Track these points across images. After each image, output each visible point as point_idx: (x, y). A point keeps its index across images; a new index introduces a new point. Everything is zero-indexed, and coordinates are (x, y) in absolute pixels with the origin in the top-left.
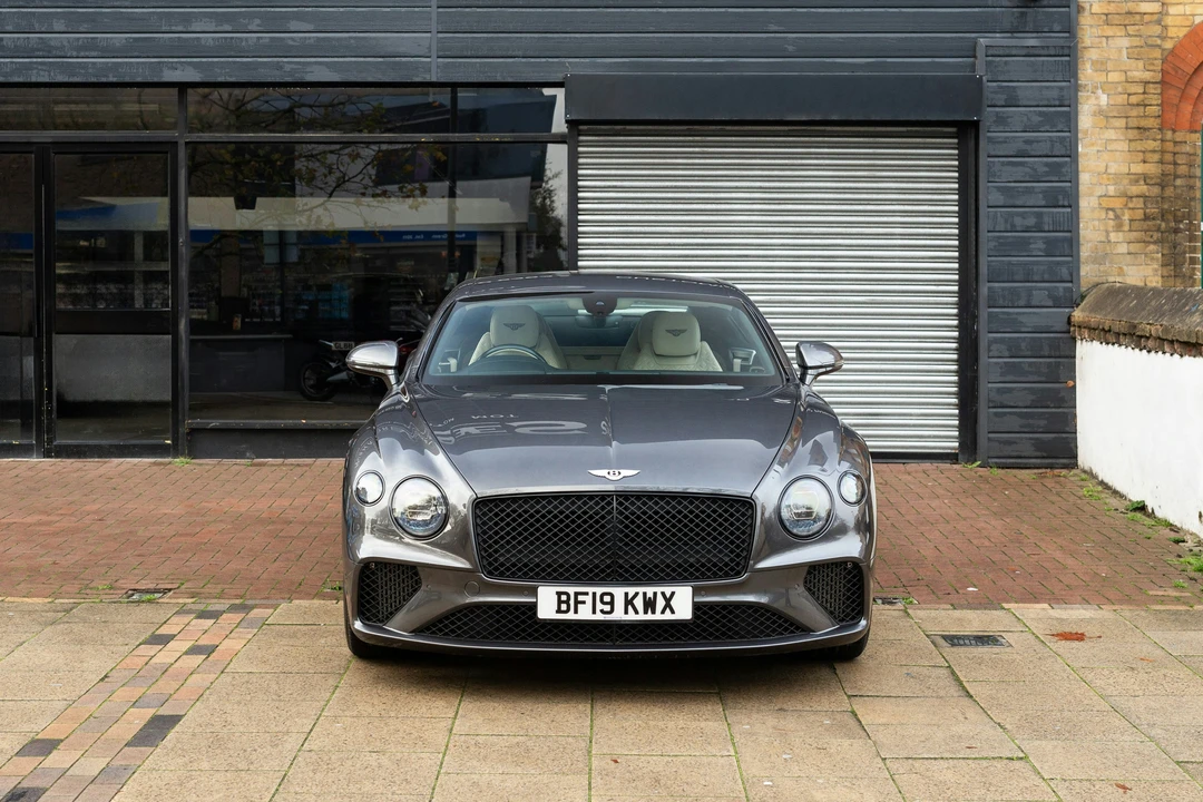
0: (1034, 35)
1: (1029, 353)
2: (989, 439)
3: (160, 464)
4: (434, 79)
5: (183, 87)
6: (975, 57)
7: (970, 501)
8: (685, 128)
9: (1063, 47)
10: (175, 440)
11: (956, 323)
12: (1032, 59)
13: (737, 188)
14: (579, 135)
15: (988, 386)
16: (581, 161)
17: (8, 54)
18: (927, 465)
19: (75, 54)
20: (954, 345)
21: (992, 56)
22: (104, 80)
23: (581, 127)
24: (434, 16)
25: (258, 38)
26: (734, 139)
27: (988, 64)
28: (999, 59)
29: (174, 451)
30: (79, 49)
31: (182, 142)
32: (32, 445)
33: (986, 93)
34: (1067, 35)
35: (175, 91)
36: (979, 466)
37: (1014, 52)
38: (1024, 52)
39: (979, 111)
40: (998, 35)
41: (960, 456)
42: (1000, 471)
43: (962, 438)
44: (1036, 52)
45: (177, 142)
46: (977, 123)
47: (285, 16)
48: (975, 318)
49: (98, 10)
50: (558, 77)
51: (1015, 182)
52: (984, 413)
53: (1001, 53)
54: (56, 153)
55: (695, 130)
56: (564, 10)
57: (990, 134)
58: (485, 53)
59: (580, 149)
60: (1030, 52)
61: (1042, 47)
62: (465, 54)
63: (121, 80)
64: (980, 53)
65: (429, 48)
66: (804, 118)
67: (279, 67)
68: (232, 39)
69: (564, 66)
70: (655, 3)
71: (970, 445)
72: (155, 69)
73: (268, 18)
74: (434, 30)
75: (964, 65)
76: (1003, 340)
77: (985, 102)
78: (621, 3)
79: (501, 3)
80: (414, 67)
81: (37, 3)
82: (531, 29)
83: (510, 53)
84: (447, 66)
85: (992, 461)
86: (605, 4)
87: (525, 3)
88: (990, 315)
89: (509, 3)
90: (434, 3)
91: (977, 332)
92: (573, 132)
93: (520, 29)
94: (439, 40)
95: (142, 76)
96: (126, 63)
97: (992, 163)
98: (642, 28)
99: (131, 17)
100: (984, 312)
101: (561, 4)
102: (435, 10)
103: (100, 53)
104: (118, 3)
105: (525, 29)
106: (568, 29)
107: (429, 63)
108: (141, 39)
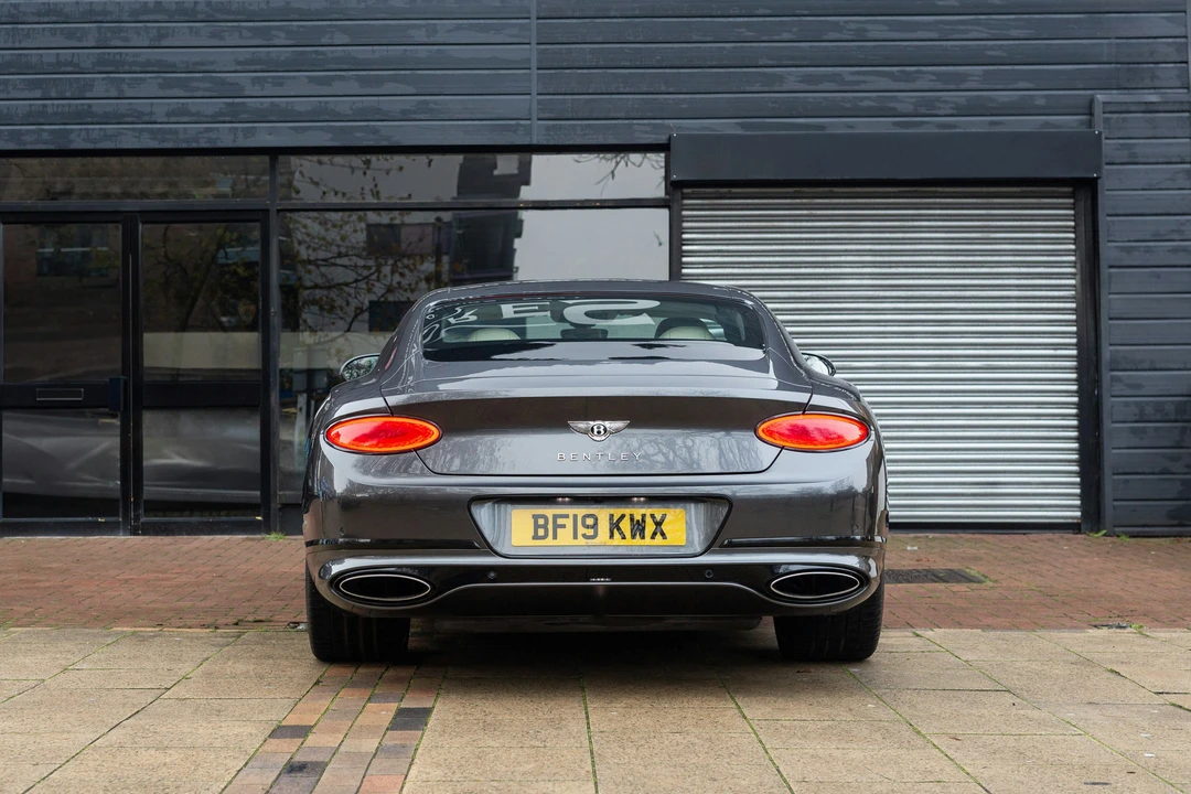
0: (1152, 91)
1: (1153, 418)
2: (1114, 508)
3: (253, 540)
4: (535, 142)
5: (274, 153)
6: (1091, 114)
7: (1120, 558)
8: (792, 190)
9: (1182, 103)
10: (267, 517)
11: (1075, 388)
12: (1149, 115)
13: (846, 251)
14: (683, 198)
15: (1112, 452)
16: (686, 224)
17: (95, 120)
18: (1049, 535)
19: (166, 120)
21: (1110, 112)
22: (194, 145)
23: (686, 191)
24: (535, 78)
25: (354, 102)
26: (842, 201)
27: (1106, 121)
28: (1117, 115)
29: (266, 527)
30: (168, 114)
31: (273, 210)
32: (119, 522)
33: (1104, 150)
34: (1186, 91)
35: (266, 159)
36: (1105, 535)
37: (1133, 108)
38: (1143, 108)
39: (1098, 168)
40: (1114, 92)
41: (1083, 526)
42: (1127, 540)
43: (1083, 508)
44: (1155, 108)
45: (268, 210)
46: (1095, 181)
47: (379, 81)
48: (1097, 382)
49: (189, 75)
50: (662, 139)
51: (1135, 241)
52: (1110, 482)
53: (1119, 109)
54: (143, 222)
55: (803, 192)
56: (667, 71)
57: (1108, 197)
58: (587, 115)
59: (684, 213)
60: (1149, 108)
61: (1162, 103)
62: (567, 116)
63: (214, 147)
64: (1098, 110)
65: (530, 110)
67: (375, 131)
68: (326, 103)
69: (668, 127)
70: (761, 63)
71: (1093, 516)
72: (248, 133)
73: (363, 81)
74: (534, 92)
75: (1082, 123)
76: (1127, 404)
77: (1104, 160)
78: (726, 63)
79: (602, 63)
80: (514, 129)
81: (127, 68)
82: (632, 90)
83: (612, 115)
84: (548, 128)
85: (1117, 529)
86: (709, 63)
87: (628, 64)
88: (1114, 379)
89: (611, 64)
90: (534, 64)
91: (1099, 398)
92: (677, 192)
93: (622, 90)
94: (539, 102)
95: (234, 141)
96: (217, 129)
97: (1113, 221)
98: (748, 89)
99: (223, 82)
100: (1106, 376)
101: (664, 64)
102: (535, 72)
103: (194, 119)
104: (210, 68)
105: (628, 90)
106: (672, 90)
107: (529, 126)
108: (233, 103)
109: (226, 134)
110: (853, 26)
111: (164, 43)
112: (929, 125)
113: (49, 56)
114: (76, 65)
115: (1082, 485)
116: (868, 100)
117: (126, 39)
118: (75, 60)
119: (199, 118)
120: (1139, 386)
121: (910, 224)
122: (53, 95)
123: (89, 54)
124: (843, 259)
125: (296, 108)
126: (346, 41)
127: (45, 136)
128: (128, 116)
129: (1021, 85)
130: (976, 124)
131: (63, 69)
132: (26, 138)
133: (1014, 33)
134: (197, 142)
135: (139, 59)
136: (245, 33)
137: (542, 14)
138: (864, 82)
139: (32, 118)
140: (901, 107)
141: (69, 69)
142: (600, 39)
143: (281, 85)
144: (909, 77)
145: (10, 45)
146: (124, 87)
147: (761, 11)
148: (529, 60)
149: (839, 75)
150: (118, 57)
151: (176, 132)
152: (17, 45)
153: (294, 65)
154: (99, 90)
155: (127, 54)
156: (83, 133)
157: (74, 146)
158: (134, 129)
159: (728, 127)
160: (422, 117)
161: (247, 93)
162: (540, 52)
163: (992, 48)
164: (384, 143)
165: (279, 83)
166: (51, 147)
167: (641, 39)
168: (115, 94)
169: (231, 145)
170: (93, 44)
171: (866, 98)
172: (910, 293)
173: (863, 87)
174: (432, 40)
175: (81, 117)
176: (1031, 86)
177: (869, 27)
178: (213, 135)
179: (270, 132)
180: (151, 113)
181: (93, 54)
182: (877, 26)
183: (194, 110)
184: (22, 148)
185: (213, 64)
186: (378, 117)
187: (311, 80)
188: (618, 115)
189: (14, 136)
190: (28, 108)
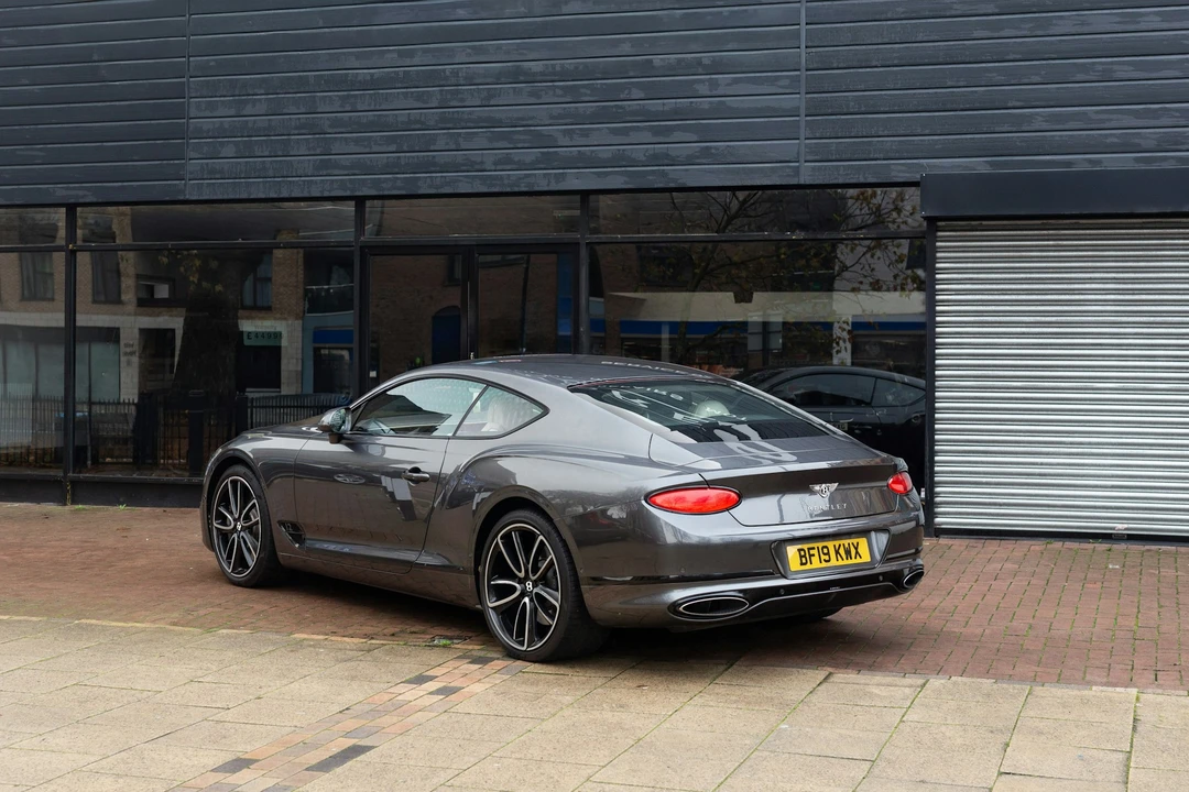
4: (803, 182)
5: (585, 195)
8: (1039, 222)
13: (1091, 279)
14: (938, 231)
16: (939, 255)
17: (438, 169)
19: (493, 168)
22: (516, 189)
23: (940, 224)
24: (803, 124)
25: (647, 149)
30: (495, 164)
31: (583, 243)
35: (578, 198)
45: (579, 243)
49: (512, 129)
50: (917, 177)
54: (480, 254)
55: (1050, 224)
56: (923, 114)
58: (849, 157)
59: (938, 244)
62: (831, 158)
63: (531, 190)
65: (798, 153)
66: (1155, 211)
67: (665, 174)
68: (624, 150)
69: (922, 166)
70: (1010, 105)
72: (560, 178)
73: (657, 131)
74: (802, 137)
78: (977, 105)
79: (864, 109)
80: (783, 171)
81: (463, 124)
82: (890, 133)
83: (872, 156)
84: (814, 168)
86: (962, 106)
87: (887, 109)
89: (871, 109)
90: (803, 112)
92: (931, 228)
93: (881, 133)
94: (806, 145)
95: (548, 185)
96: (535, 175)
98: (997, 129)
99: (540, 135)
101: (920, 108)
102: (803, 119)
103: (514, 167)
104: (530, 122)
105: (886, 133)
106: (927, 132)
107: (798, 167)
108: (548, 152)
109: (541, 179)
110: (1100, 68)
111: (492, 103)
113: (403, 115)
114: (423, 123)
116: (1113, 136)
117: (462, 100)
118: (423, 119)
119: (521, 166)
122: (405, 148)
123: (433, 113)
124: (1087, 286)
125: (600, 156)
126: (642, 96)
127: (399, 183)
128: (463, 165)
131: (413, 127)
132: (384, 185)
134: (519, 187)
135: (473, 117)
136: (559, 92)
137: (811, 67)
138: (1111, 120)
139: (389, 168)
140: (1145, 144)
141: (418, 126)
142: (863, 87)
143: (587, 136)
144: (1155, 114)
145: (372, 108)
146: (461, 140)
147: (1011, 57)
148: (799, 108)
149: (1085, 113)
150: (456, 116)
151: (501, 178)
152: (378, 108)
153: (598, 117)
154: (440, 144)
155: (463, 112)
156: (428, 180)
157: (421, 192)
158: (469, 176)
159: (979, 165)
160: (704, 161)
161: (560, 144)
162: (808, 100)
164: (672, 185)
165: (585, 133)
166: (404, 192)
167: (899, 86)
168: (453, 147)
169: (546, 189)
170: (437, 105)
171: (1111, 135)
172: (1152, 319)
173: (1108, 125)
174: (714, 93)
175: (428, 166)
177: (1115, 67)
178: (531, 180)
179: (578, 176)
180: (482, 163)
181: (437, 113)
182: (1123, 66)
183: (516, 159)
184: (381, 193)
185: (533, 118)
186: (666, 162)
187: (614, 132)
188: (876, 156)
189: (376, 183)
190: (385, 161)
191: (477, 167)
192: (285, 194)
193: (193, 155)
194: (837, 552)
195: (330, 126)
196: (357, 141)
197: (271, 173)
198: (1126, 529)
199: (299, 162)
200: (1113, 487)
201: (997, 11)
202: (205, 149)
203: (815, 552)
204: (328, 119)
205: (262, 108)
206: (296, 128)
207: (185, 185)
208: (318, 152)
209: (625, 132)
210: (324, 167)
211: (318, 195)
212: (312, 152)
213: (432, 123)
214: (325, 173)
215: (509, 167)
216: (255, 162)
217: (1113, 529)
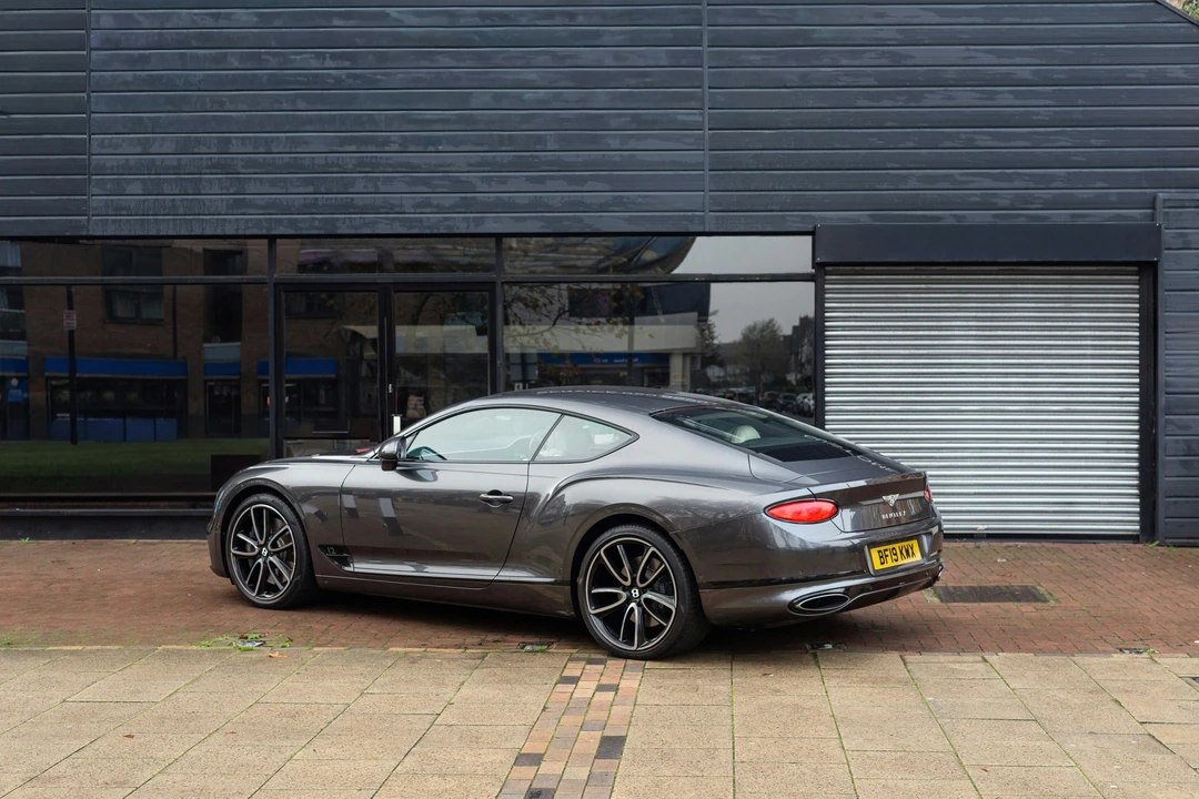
2: (1166, 523)
4: (707, 230)
5: (499, 237)
6: (1154, 208)
7: (1162, 573)
8: (913, 268)
11: (1137, 427)
14: (824, 275)
15: (1167, 479)
16: (827, 296)
17: (357, 210)
18: (1114, 544)
19: (412, 211)
20: (1136, 446)
21: (1169, 207)
22: (436, 231)
23: (828, 268)
24: (707, 178)
25: (563, 197)
26: (953, 277)
27: (1166, 214)
28: (1174, 210)
30: (415, 206)
31: (499, 282)
33: (1164, 238)
35: (493, 240)
36: (1158, 545)
37: (1187, 204)
38: (1195, 204)
39: (1158, 253)
40: (1173, 190)
41: (1141, 538)
42: (1175, 550)
43: (1142, 522)
45: (495, 283)
46: (1157, 262)
47: (585, 180)
48: (1154, 424)
49: (431, 175)
50: (810, 228)
52: (1163, 503)
53: (1176, 205)
54: (396, 292)
56: (813, 172)
57: (1167, 275)
58: (749, 208)
59: (827, 286)
62: (732, 208)
63: (449, 231)
64: (1159, 205)
65: (703, 204)
66: (1014, 260)
67: (580, 220)
68: (541, 197)
69: (814, 218)
70: (889, 166)
71: (1150, 528)
72: (478, 221)
73: (570, 180)
74: (707, 189)
75: (1145, 215)
76: (1177, 441)
77: (1163, 246)
78: (861, 166)
79: (761, 166)
80: (691, 219)
81: (381, 169)
82: (786, 188)
83: (769, 208)
84: (717, 218)
85: (1168, 541)
86: (847, 166)
87: (782, 167)
88: (1167, 421)
89: (768, 167)
90: (707, 167)
91: (1156, 435)
92: (821, 272)
93: (777, 188)
94: (710, 197)
95: (468, 228)
96: (454, 218)
97: (1170, 296)
98: (878, 187)
99: (458, 181)
100: (1162, 418)
101: (812, 167)
102: (707, 173)
103: (435, 210)
104: (448, 169)
105: (781, 188)
106: (818, 188)
107: (703, 216)
108: (466, 198)
109: (461, 222)
110: (963, 136)
111: (409, 150)
112: (1023, 216)
113: (319, 158)
114: (340, 166)
115: (1141, 505)
116: (975, 196)
118: (340, 162)
119: (440, 209)
120: (1187, 427)
121: (1007, 296)
122: (323, 190)
123: (351, 158)
125: (517, 201)
126: (557, 147)
127: (317, 223)
128: (383, 207)
129: (1099, 184)
130: (1060, 216)
131: (330, 170)
132: (302, 225)
133: (1093, 142)
134: (439, 229)
135: (391, 162)
137: (713, 127)
138: (973, 182)
139: (306, 208)
140: (1001, 202)
141: (335, 169)
142: (761, 147)
143: (505, 183)
144: (1009, 178)
145: (288, 150)
146: (379, 183)
147: (889, 124)
148: (703, 163)
149: (952, 175)
150: (374, 160)
151: (421, 220)
152: (293, 150)
153: (514, 166)
154: (359, 187)
155: (381, 158)
156: (347, 221)
157: (340, 232)
158: (388, 218)
159: (862, 217)
160: (617, 209)
161: (478, 190)
162: (711, 157)
163: (1075, 154)
164: (587, 230)
165: (503, 181)
166: (322, 232)
167: (792, 146)
168: (372, 190)
169: (464, 231)
170: (355, 149)
171: (974, 195)
172: (1006, 352)
173: (971, 186)
174: (625, 147)
175: (346, 208)
176: (1106, 185)
177: (977, 137)
178: (450, 223)
179: (496, 220)
180: (401, 205)
181: (354, 157)
182: (983, 136)
183: (435, 203)
184: (299, 232)
185: (449, 165)
186: (581, 209)
187: (529, 179)
188: (774, 208)
189: (292, 223)
190: (303, 201)
191: (396, 210)
192: (197, 231)
193: (95, 191)
194: (901, 553)
195: (242, 167)
196: (273, 182)
197: (181, 211)
198: (986, 529)
199: (211, 200)
200: (975, 494)
201: (876, 83)
202: (109, 186)
203: (887, 553)
204: (242, 159)
205: (170, 147)
206: (207, 167)
207: (88, 220)
208: (232, 191)
209: (541, 180)
210: (238, 206)
211: (232, 232)
212: (225, 191)
213: (350, 166)
214: (239, 212)
215: (428, 210)
216: (164, 200)
217: (975, 529)
